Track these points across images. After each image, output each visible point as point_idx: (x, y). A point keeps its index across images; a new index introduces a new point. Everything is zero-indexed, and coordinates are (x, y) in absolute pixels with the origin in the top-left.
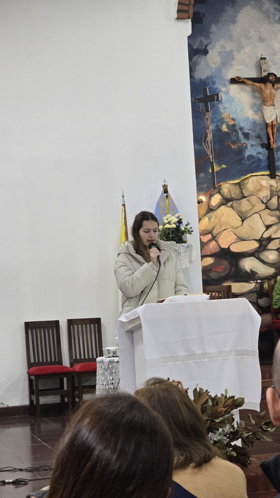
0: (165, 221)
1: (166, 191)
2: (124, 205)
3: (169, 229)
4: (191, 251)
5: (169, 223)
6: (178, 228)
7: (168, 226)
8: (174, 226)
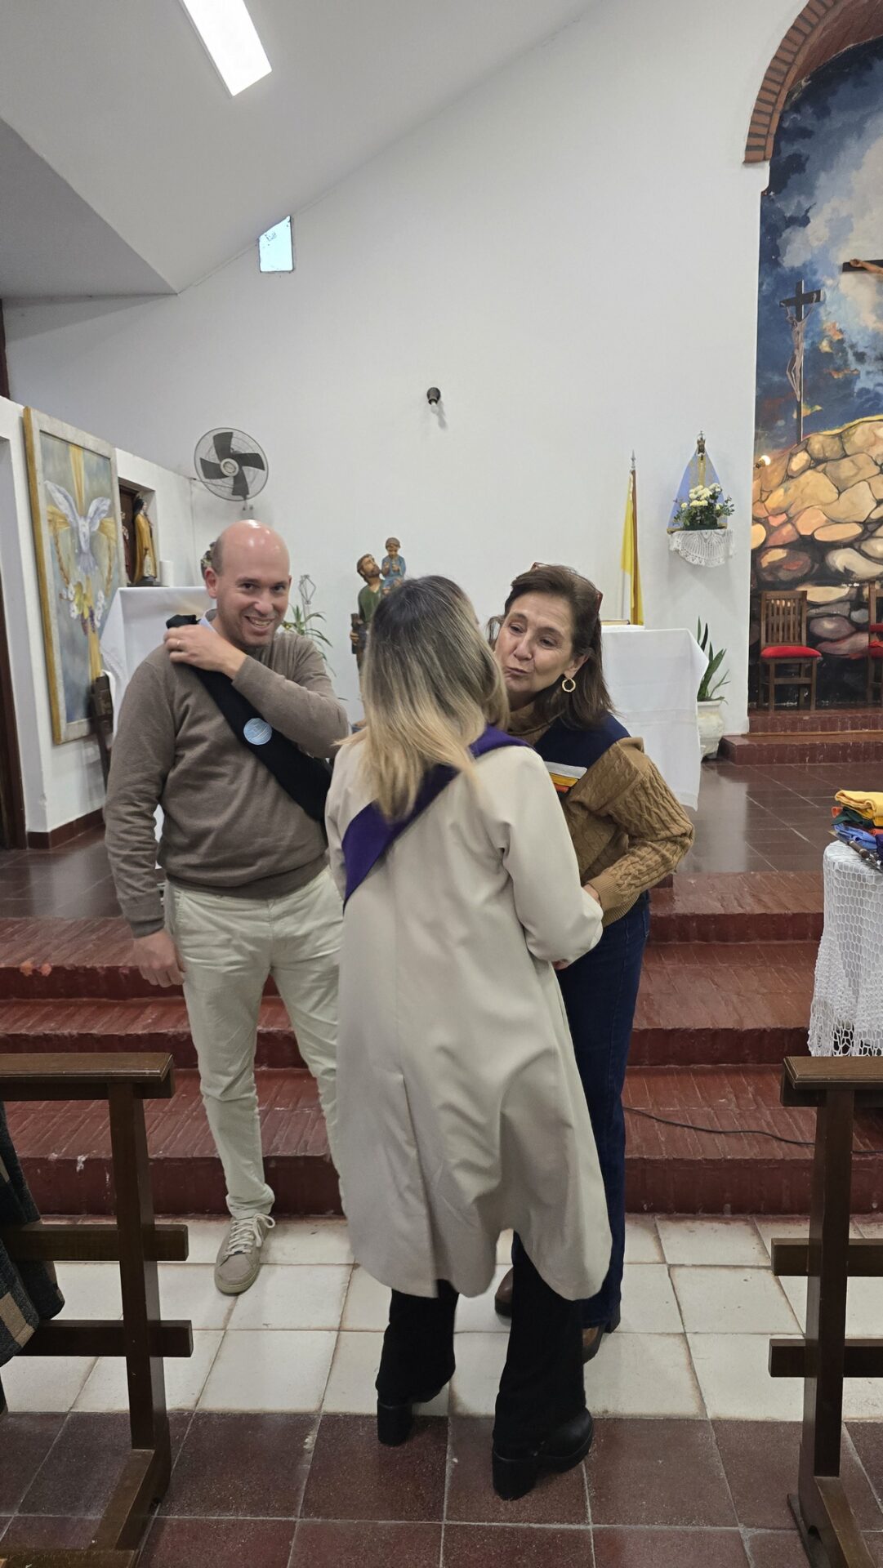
0: (692, 496)
1: (701, 449)
2: (633, 473)
3: (696, 508)
4: (728, 541)
5: (698, 499)
6: (710, 507)
7: (695, 503)
8: (705, 503)
